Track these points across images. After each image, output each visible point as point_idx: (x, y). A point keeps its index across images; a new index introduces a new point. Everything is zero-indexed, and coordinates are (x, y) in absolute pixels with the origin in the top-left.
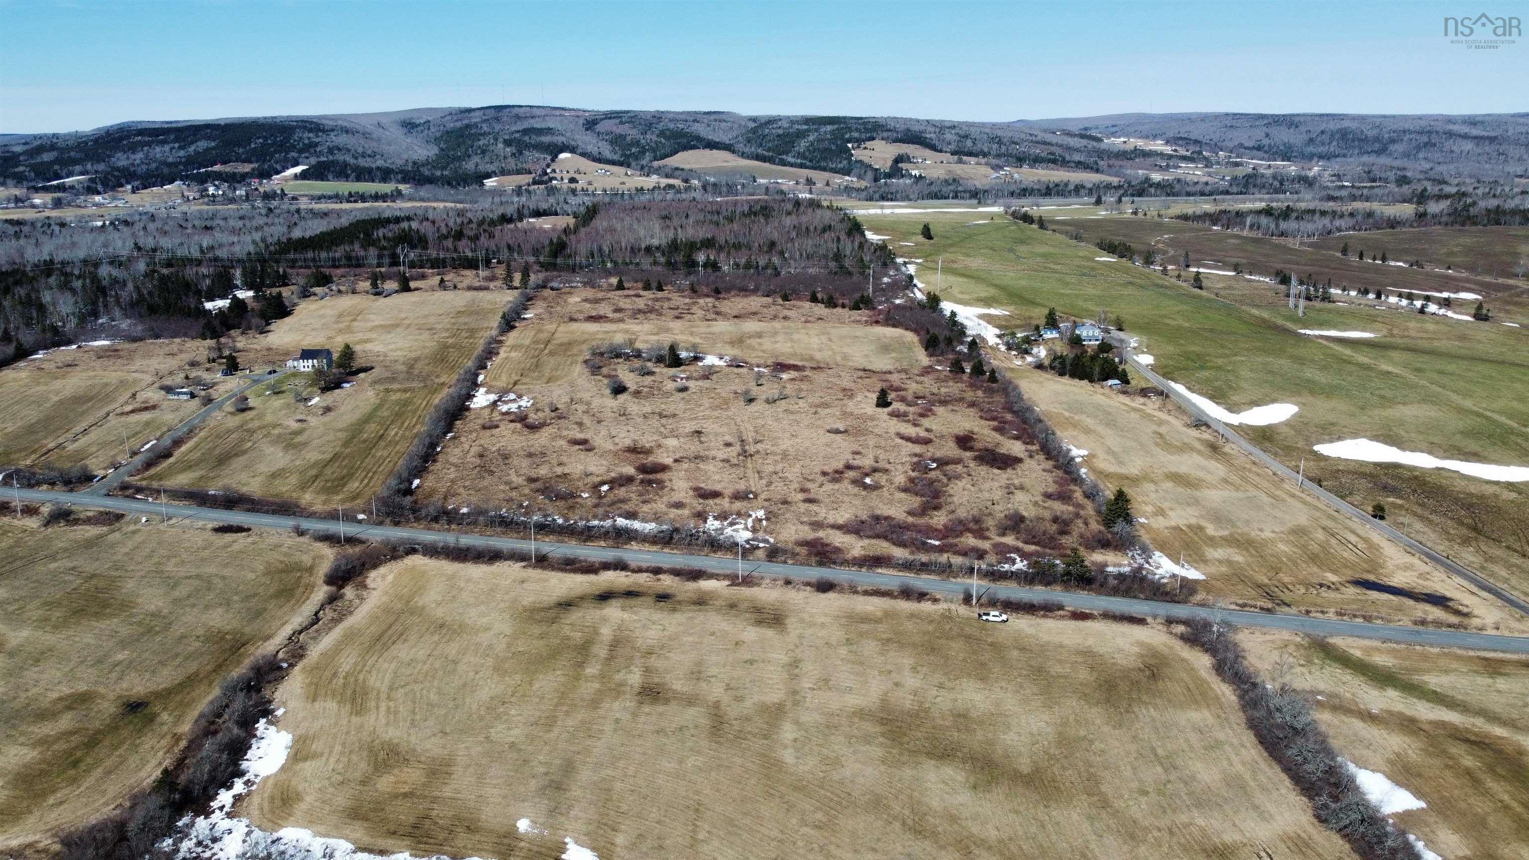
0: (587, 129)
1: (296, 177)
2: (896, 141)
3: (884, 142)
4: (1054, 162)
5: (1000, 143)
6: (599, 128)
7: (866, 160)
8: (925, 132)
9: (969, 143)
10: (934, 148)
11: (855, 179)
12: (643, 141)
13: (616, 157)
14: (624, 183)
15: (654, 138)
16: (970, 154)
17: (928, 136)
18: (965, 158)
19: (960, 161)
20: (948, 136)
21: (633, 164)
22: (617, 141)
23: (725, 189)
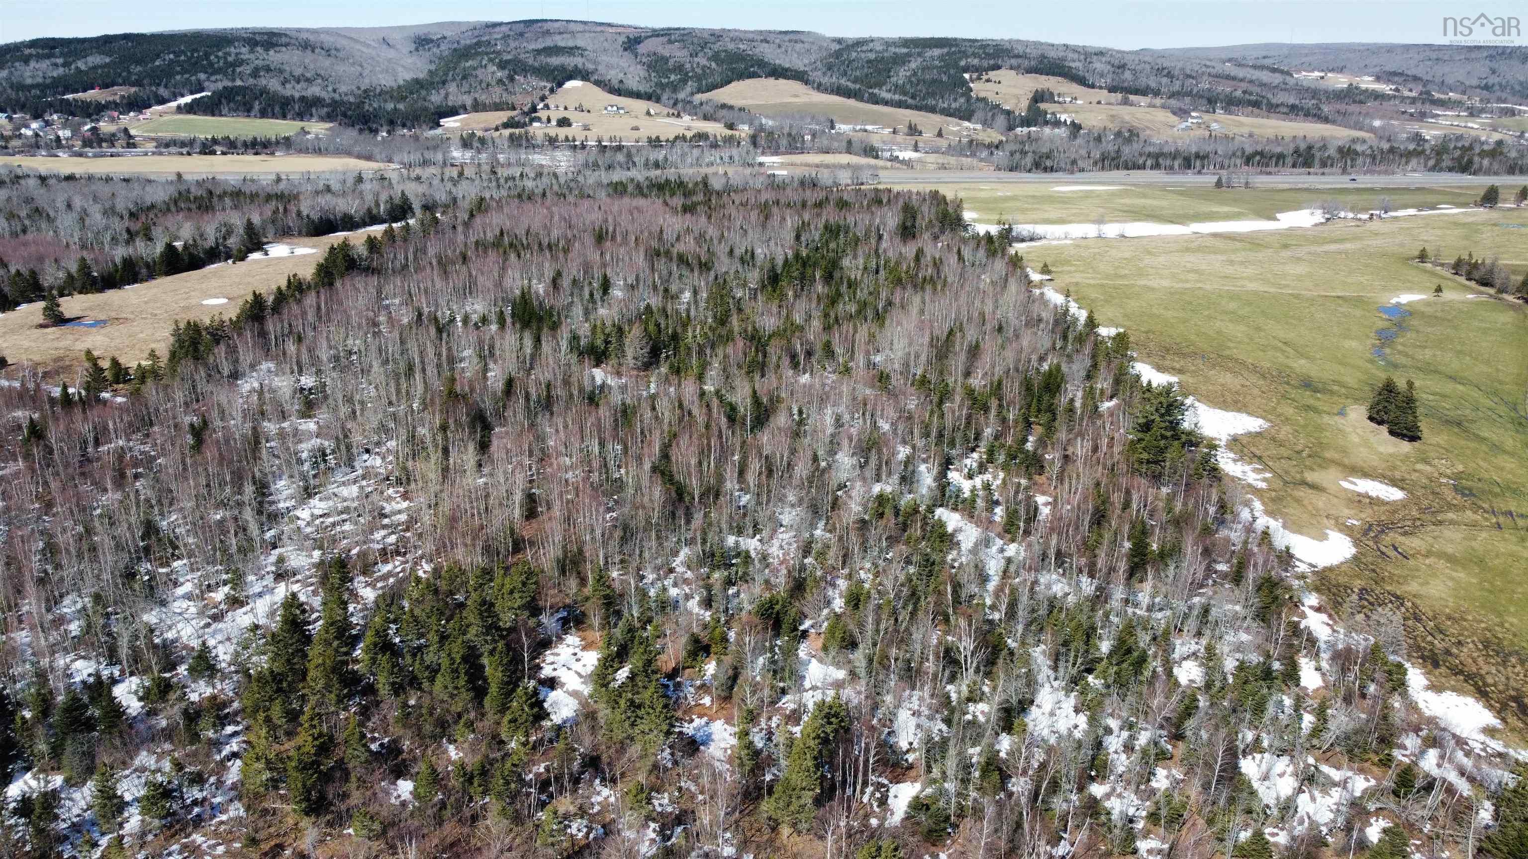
0: (625, 49)
2: (1029, 71)
3: (1013, 72)
4: (1256, 104)
5: (1170, 75)
6: (642, 49)
7: (992, 98)
8: (1064, 59)
9: (1128, 75)
10: (1082, 81)
11: (979, 127)
12: (688, 66)
13: (643, 88)
14: (636, 129)
15: (704, 62)
16: (1137, 92)
17: (1073, 65)
18: (1132, 97)
19: (1125, 102)
20: (1098, 66)
21: (665, 97)
22: (657, 64)
23: (784, 142)
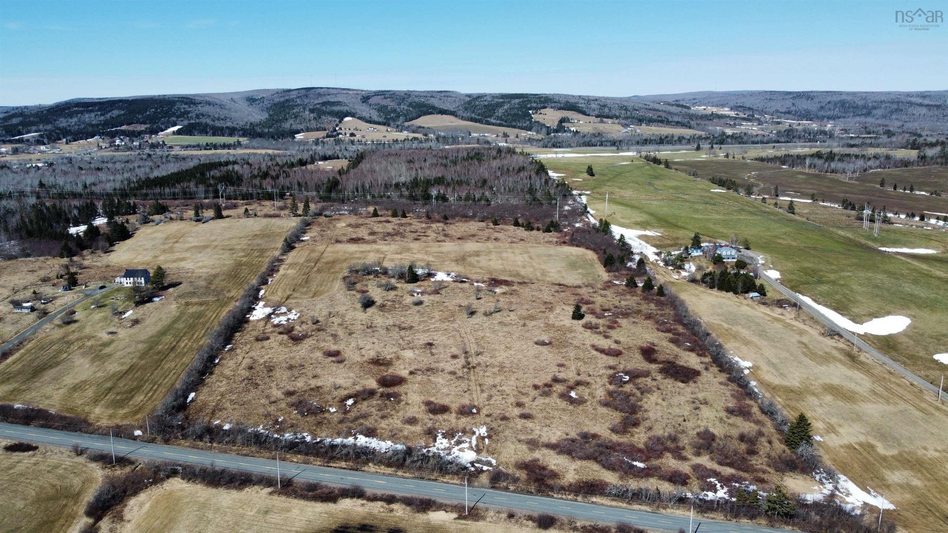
0: (363, 102)
1: (174, 133)
2: (560, 109)
3: (552, 110)
4: (662, 122)
5: (626, 109)
6: (371, 101)
7: (541, 121)
8: (578, 103)
9: (606, 110)
10: (584, 113)
11: (534, 133)
12: (398, 110)
13: (381, 120)
14: (385, 137)
15: (406, 107)
16: (608, 117)
17: (580, 105)
18: (604, 120)
19: (602, 122)
20: (593, 106)
21: (392, 124)
22: (382, 109)
23: (451, 140)
